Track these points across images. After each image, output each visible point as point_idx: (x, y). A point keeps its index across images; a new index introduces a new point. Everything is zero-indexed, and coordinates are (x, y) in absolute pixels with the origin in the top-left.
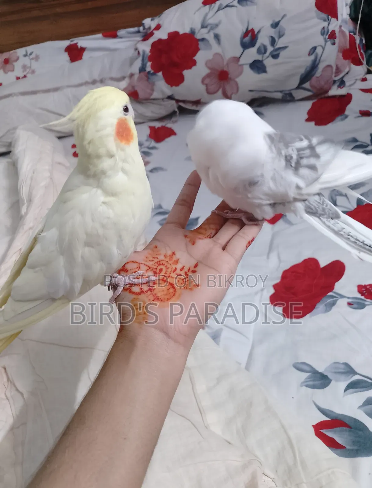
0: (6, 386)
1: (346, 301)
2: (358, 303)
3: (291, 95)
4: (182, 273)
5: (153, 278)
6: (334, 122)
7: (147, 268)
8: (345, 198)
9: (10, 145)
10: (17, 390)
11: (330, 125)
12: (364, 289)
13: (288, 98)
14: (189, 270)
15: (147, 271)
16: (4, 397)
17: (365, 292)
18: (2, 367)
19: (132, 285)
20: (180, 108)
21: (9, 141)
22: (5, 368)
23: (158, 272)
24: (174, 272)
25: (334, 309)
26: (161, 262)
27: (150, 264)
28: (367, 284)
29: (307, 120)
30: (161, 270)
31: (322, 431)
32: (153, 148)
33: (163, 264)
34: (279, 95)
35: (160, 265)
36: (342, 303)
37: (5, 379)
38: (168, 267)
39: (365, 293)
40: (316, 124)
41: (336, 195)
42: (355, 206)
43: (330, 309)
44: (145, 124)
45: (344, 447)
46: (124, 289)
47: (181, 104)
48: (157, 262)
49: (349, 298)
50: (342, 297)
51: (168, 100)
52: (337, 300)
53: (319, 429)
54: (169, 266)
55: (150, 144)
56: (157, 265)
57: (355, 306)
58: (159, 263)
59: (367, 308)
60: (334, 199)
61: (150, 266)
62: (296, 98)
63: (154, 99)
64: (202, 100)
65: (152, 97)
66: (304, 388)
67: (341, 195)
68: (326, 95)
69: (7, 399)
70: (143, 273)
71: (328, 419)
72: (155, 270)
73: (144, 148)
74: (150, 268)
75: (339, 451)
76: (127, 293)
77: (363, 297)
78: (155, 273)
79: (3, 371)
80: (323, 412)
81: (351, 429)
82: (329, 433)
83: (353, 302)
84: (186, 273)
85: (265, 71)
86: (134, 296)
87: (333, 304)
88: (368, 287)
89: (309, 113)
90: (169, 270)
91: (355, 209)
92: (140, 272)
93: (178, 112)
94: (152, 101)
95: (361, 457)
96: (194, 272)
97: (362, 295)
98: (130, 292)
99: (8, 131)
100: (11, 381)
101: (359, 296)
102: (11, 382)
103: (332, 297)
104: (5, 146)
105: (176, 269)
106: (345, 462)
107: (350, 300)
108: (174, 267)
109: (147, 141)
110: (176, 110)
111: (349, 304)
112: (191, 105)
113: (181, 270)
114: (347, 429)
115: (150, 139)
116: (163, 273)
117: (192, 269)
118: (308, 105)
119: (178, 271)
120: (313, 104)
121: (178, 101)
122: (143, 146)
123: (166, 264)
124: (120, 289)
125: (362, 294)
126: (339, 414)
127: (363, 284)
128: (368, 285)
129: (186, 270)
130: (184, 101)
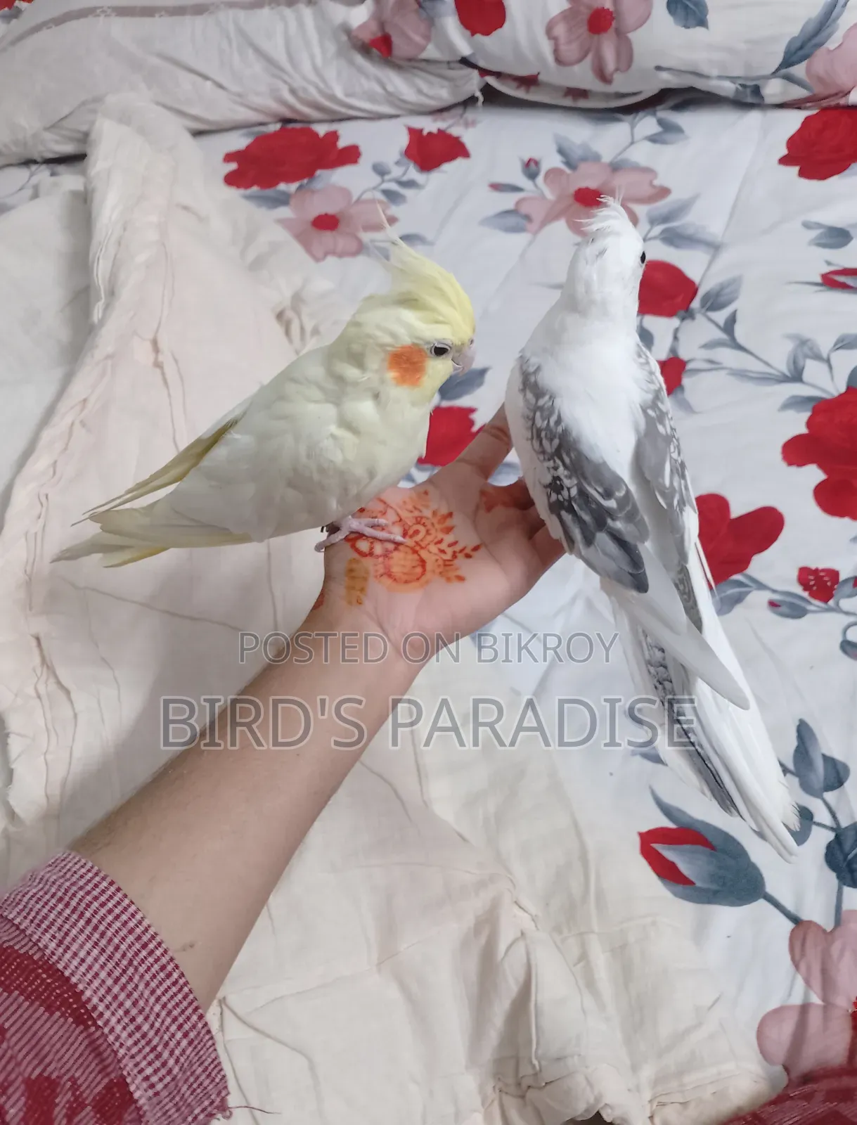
0: (39, 675)
1: (767, 596)
2: (792, 605)
3: (756, 91)
4: (450, 551)
5: (399, 538)
6: (847, 172)
7: (395, 518)
8: (824, 367)
9: (85, 137)
10: (59, 683)
11: (834, 181)
12: (812, 577)
13: (750, 100)
14: (461, 551)
15: (394, 523)
16: (33, 693)
17: (812, 583)
18: (32, 636)
19: (360, 536)
20: (488, 91)
21: (84, 128)
22: (38, 639)
23: (411, 532)
24: (436, 543)
25: (739, 610)
26: (423, 521)
27: (404, 514)
28: (821, 566)
29: (784, 161)
30: (417, 532)
31: (655, 846)
32: (410, 184)
33: (424, 525)
34: (728, 88)
35: (418, 523)
36: (758, 599)
37: (37, 660)
38: (431, 532)
39: (814, 585)
40: (802, 174)
41: (806, 356)
42: (843, 389)
43: (729, 611)
44: (399, 120)
45: (692, 883)
46: (347, 539)
47: (491, 80)
48: (416, 518)
49: (774, 591)
50: (761, 586)
51: (462, 66)
52: (748, 593)
53: (650, 843)
54: (433, 531)
55: (404, 174)
56: (414, 521)
57: (783, 609)
58: (419, 519)
59: (808, 617)
60: (801, 363)
61: (402, 517)
62: (768, 100)
63: (427, 61)
64: (541, 78)
65: (424, 55)
66: (638, 758)
67: (818, 357)
68: (842, 102)
69: (39, 697)
70: (386, 525)
71: (671, 825)
72: (407, 528)
73: (390, 181)
74: (401, 520)
75: (680, 888)
76: (348, 545)
77: (806, 594)
78: (405, 535)
79: (34, 643)
80: (667, 810)
81: (715, 853)
82: (669, 853)
83: (781, 601)
84: (454, 552)
85: (702, 23)
86: (356, 556)
87: (738, 599)
88: (822, 574)
89: (791, 142)
90: (429, 538)
91: (841, 395)
92: (382, 521)
93: (481, 99)
94: (423, 65)
95: (720, 904)
96: (468, 556)
97: (805, 589)
98: (353, 546)
99: (84, 103)
100: (49, 664)
101: (798, 590)
102: (48, 667)
103: (740, 584)
104: (71, 139)
105: (440, 542)
106: (688, 909)
107: (776, 597)
108: (440, 536)
109: (397, 163)
110: (478, 94)
111: (773, 604)
112: (515, 84)
113: (450, 545)
114: (708, 850)
115: (406, 160)
116: (418, 538)
117: (468, 551)
118: (793, 121)
119: (443, 546)
120: (807, 120)
121: (484, 72)
122: (387, 177)
123: (429, 526)
124: (339, 536)
125: (806, 587)
126: (697, 821)
127: (813, 566)
128: (823, 570)
129: (457, 548)
130: (498, 75)
